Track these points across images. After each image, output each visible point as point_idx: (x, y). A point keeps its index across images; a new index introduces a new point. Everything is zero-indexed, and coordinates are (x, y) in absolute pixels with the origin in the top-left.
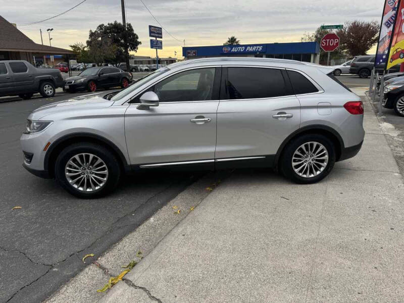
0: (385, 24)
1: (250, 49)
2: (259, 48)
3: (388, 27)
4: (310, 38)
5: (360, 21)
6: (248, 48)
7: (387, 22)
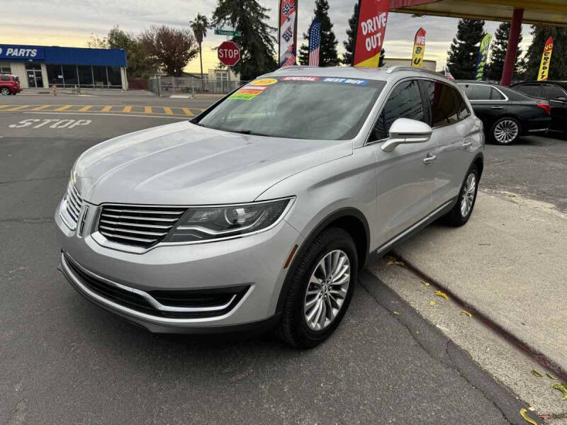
0: (283, 36)
1: (15, 53)
2: (30, 53)
3: (287, 41)
4: (102, 43)
5: (170, 29)
6: (9, 51)
7: (285, 34)
